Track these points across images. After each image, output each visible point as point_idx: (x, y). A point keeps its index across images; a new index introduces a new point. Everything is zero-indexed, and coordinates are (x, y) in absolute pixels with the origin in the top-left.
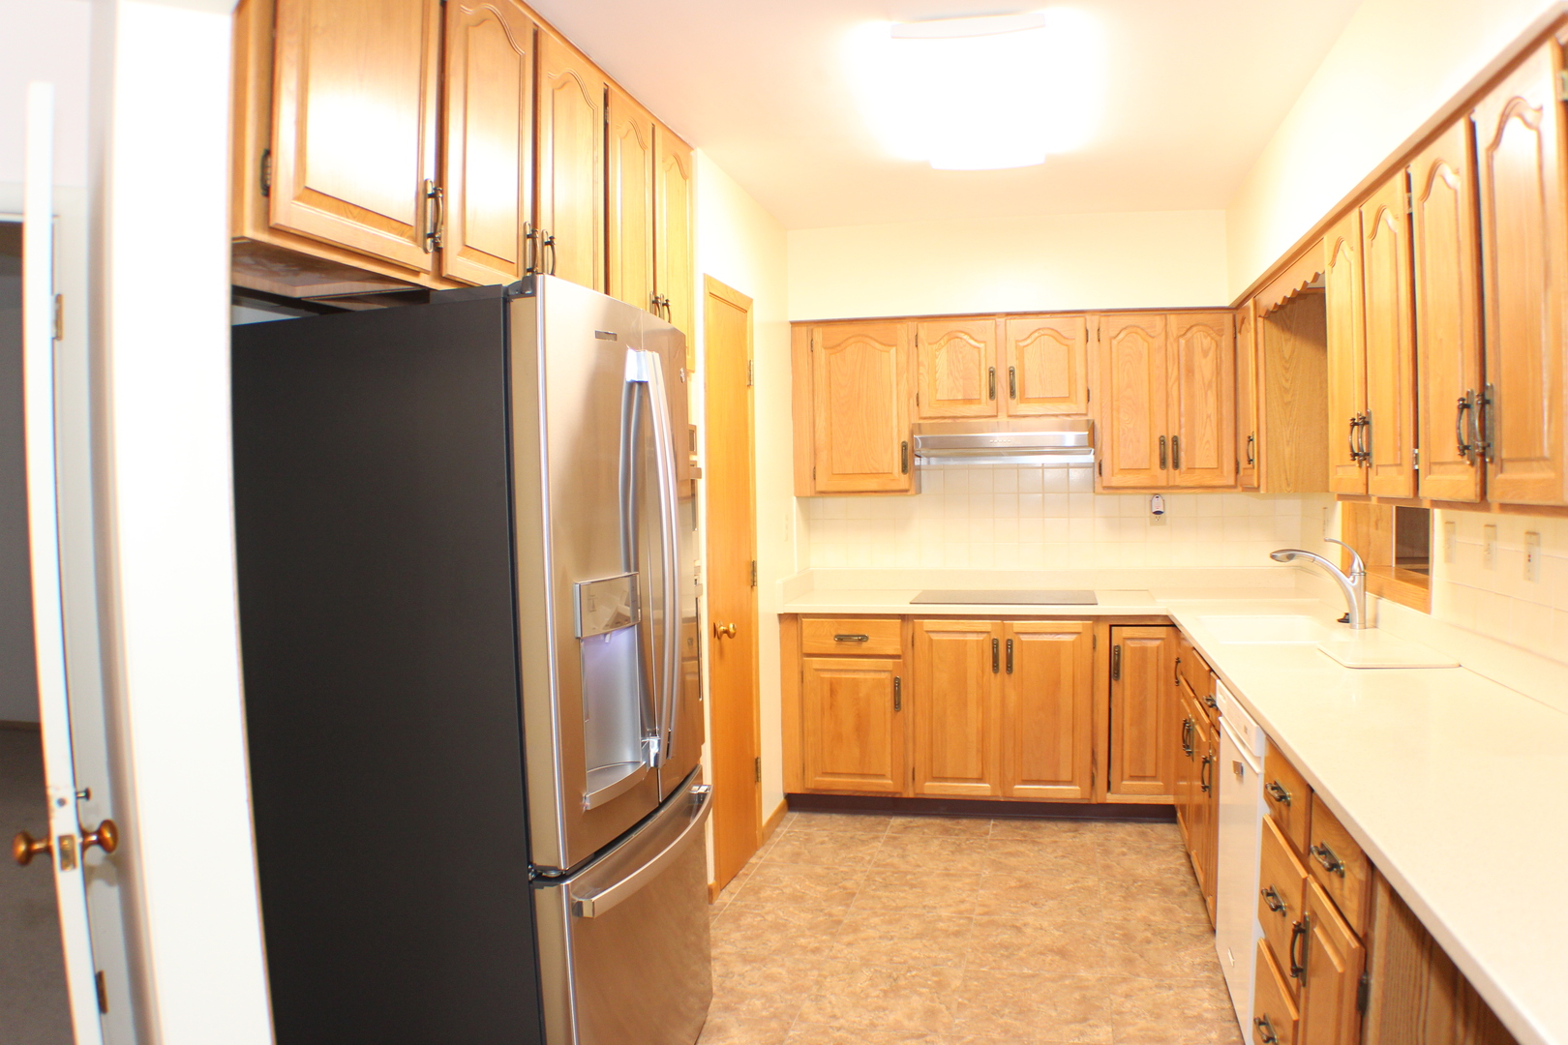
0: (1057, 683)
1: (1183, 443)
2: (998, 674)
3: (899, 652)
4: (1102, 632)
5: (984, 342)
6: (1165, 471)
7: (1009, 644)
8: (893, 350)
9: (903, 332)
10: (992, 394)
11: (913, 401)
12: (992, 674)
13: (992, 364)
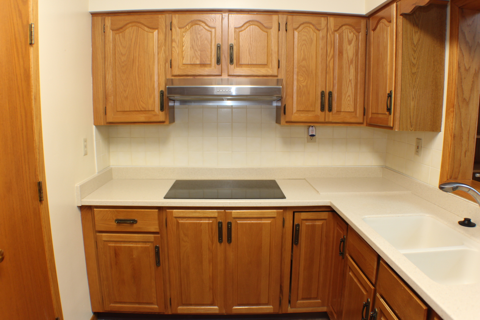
1: (335, 95)
2: (222, 244)
3: (158, 230)
4: (289, 216)
5: (214, 28)
6: (324, 113)
7: (229, 224)
8: (156, 32)
9: (162, 19)
10: (218, 61)
11: (168, 65)
12: (219, 244)
13: (219, 42)
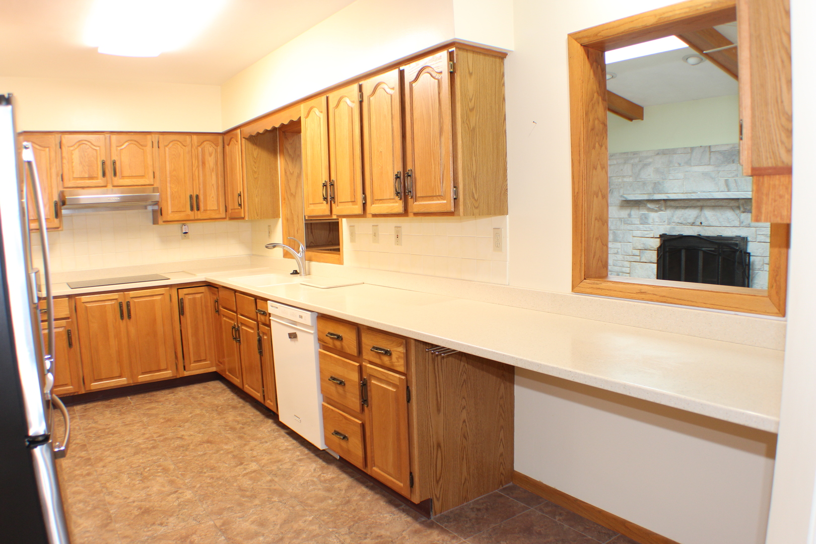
0: (155, 320)
1: (201, 198)
2: (124, 320)
3: (69, 316)
4: (174, 291)
5: (99, 147)
6: (193, 212)
7: (128, 304)
8: (47, 150)
9: (53, 140)
10: (104, 175)
11: (60, 179)
12: (121, 321)
13: (103, 158)
